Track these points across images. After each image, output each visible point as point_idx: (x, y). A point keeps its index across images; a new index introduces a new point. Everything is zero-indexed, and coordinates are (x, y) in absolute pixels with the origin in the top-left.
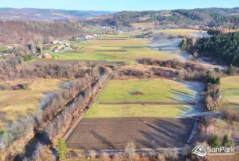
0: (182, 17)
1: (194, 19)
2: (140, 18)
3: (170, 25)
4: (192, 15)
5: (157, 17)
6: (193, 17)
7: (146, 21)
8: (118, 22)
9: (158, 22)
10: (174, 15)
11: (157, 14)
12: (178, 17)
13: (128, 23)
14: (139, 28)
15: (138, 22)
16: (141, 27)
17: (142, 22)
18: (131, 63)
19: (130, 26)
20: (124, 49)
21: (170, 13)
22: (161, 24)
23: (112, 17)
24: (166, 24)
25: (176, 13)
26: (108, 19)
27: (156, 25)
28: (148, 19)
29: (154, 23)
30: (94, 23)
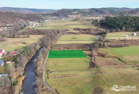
0: (94, 12)
1: (101, 13)
2: (73, 12)
4: (100, 11)
6: (100, 12)
9: (82, 14)
10: (90, 11)
11: (81, 11)
12: (93, 12)
13: (66, 15)
15: (72, 14)
16: (73, 17)
17: (74, 14)
18: (71, 30)
19: (68, 17)
20: (66, 25)
21: (88, 10)
22: (84, 15)
23: (57, 12)
24: (86, 15)
25: (91, 10)
26: (55, 13)
27: (81, 16)
28: (77, 13)
29: (80, 15)
30: (47, 15)
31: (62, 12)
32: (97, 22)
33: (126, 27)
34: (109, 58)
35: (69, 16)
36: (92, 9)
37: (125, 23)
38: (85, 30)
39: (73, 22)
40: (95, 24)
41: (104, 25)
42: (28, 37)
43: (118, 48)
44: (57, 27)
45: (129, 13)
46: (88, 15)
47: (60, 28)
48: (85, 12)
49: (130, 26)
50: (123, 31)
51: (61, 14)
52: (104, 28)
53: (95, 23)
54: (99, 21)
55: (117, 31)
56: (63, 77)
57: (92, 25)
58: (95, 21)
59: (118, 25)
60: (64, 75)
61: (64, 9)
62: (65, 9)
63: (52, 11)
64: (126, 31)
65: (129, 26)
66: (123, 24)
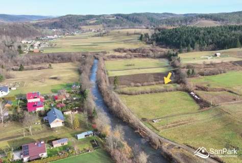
0: (125, 20)
2: (88, 21)
3: (116, 27)
5: (103, 20)
6: (134, 20)
7: (94, 24)
8: (67, 25)
9: (105, 25)
10: (117, 18)
11: (102, 18)
12: (122, 20)
13: (77, 26)
14: (90, 30)
15: (87, 25)
16: (91, 29)
17: (90, 24)
18: (110, 52)
19: (80, 29)
20: (95, 44)
21: (113, 17)
22: (109, 26)
23: (59, 20)
24: (112, 26)
25: (119, 17)
26: (55, 22)
27: (104, 27)
28: (96, 22)
29: (101, 25)
30: (41, 26)
31: (68, 20)
32: (148, 37)
33: (200, 43)
34: (214, 91)
35: (82, 27)
36: (119, 15)
37: (197, 38)
38: (135, 51)
39: (100, 38)
40: (145, 41)
41: (161, 42)
42: (50, 67)
43: (214, 76)
44: (82, 48)
45: (181, 21)
46: (116, 25)
47: (89, 49)
48: (110, 21)
49: (206, 42)
50: (196, 51)
51: (66, 24)
52: (163, 46)
53: (145, 39)
54: (150, 35)
55: (188, 51)
56: (177, 125)
57: (141, 42)
58: (144, 36)
59: (187, 42)
60: (176, 122)
61: (70, 15)
62: (73, 15)
63: (46, 19)
64: (201, 50)
65: (204, 42)
66: (194, 40)
